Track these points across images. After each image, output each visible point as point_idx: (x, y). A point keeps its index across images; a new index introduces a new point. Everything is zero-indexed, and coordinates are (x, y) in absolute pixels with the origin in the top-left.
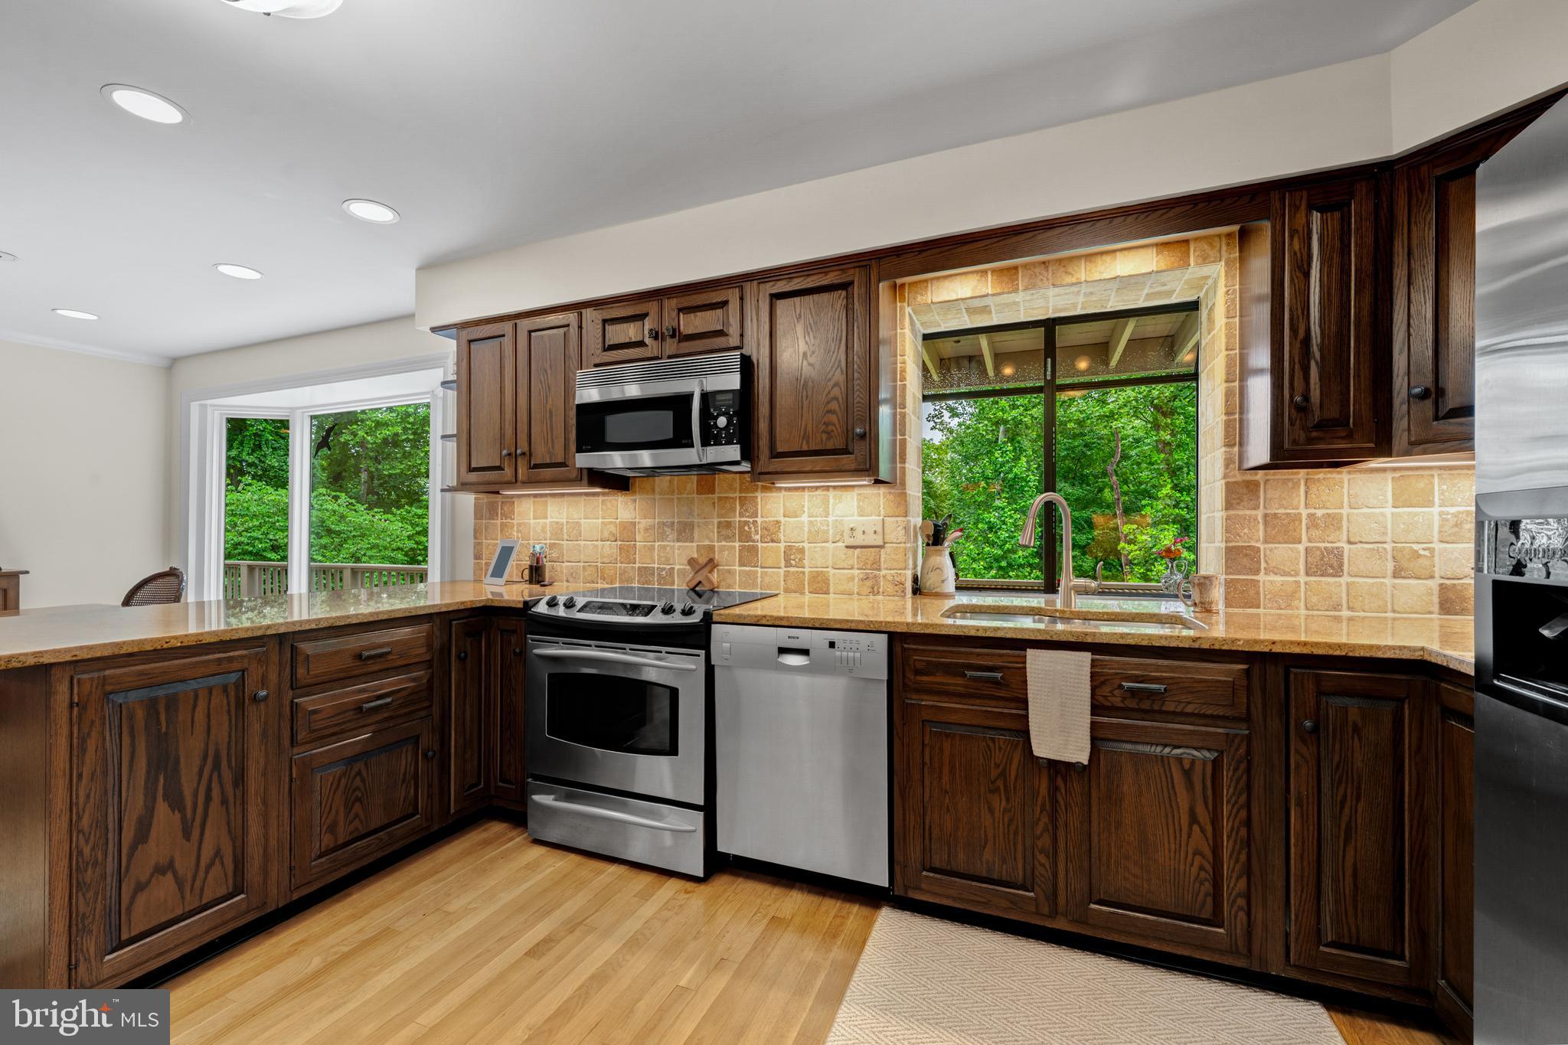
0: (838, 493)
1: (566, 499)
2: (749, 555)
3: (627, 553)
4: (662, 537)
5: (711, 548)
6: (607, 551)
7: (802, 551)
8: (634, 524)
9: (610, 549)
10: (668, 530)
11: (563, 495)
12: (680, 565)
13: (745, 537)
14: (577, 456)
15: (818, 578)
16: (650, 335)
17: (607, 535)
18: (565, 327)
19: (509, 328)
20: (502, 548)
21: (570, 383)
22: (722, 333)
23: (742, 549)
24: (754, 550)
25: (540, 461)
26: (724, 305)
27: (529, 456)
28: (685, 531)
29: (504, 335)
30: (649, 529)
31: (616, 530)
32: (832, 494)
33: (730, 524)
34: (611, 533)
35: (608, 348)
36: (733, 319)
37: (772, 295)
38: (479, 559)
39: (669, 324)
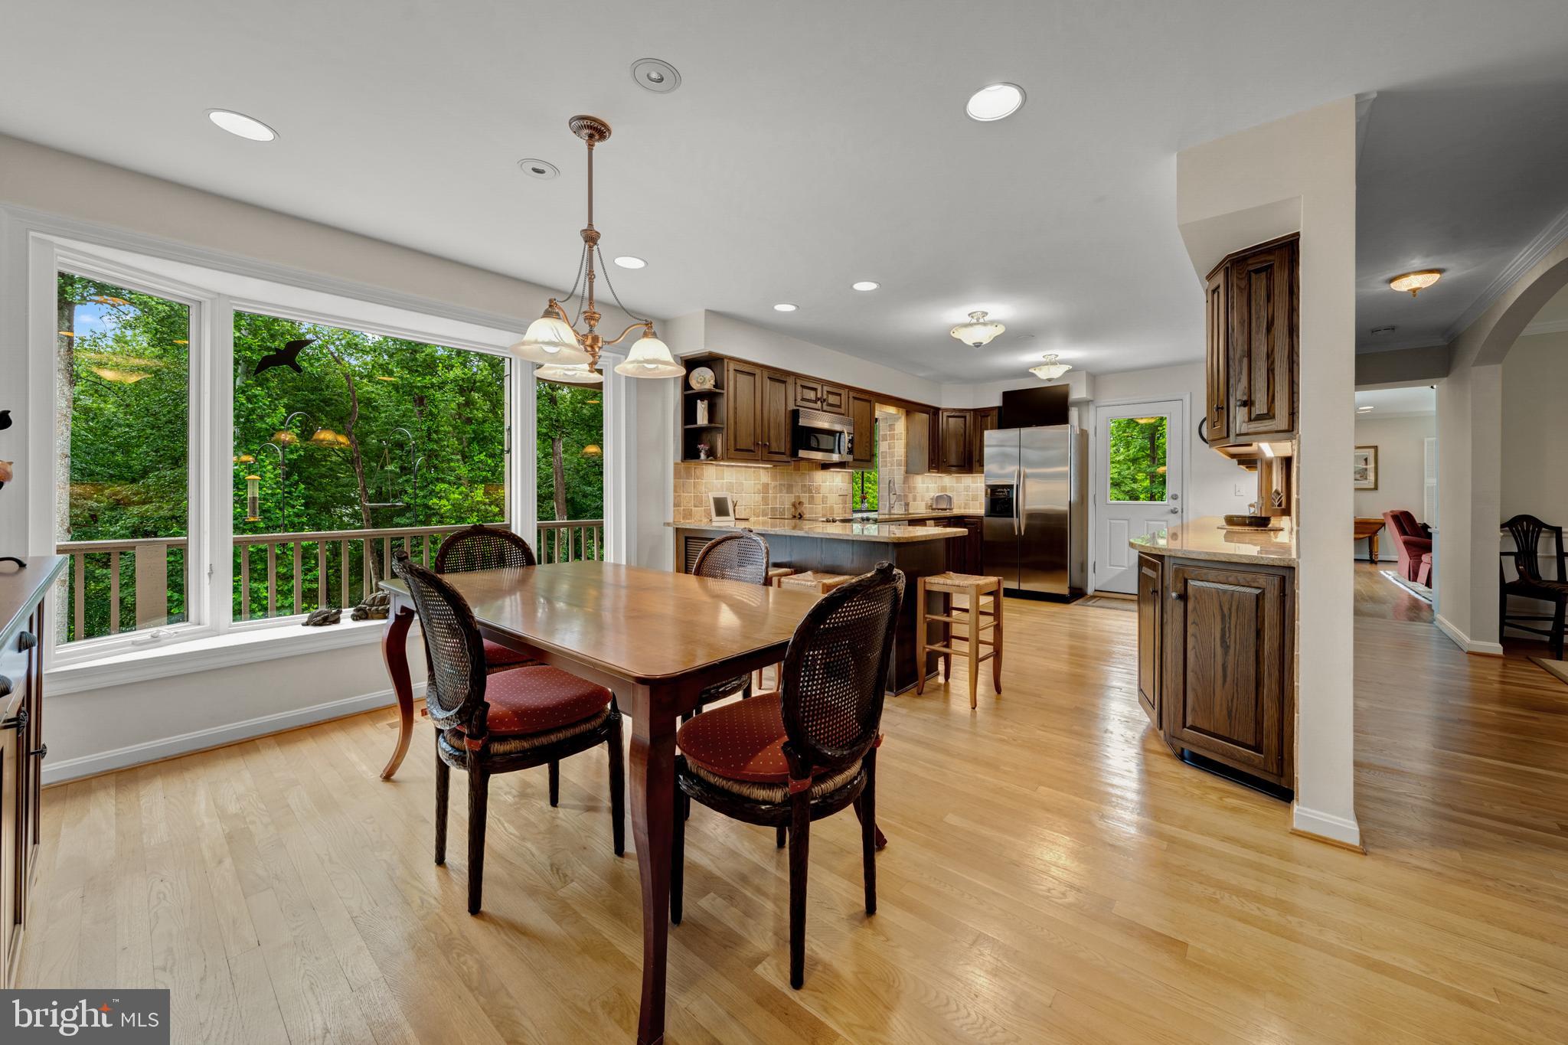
0: (837, 474)
1: (735, 468)
2: (811, 500)
3: (765, 500)
4: (781, 492)
5: (799, 497)
6: (756, 499)
7: (827, 497)
8: (768, 484)
9: (758, 497)
10: (783, 488)
11: (733, 466)
12: (788, 505)
13: (810, 491)
14: (800, 451)
15: (832, 508)
16: (819, 399)
17: (756, 490)
18: (784, 382)
19: (758, 372)
20: (714, 498)
21: (788, 412)
22: (839, 406)
23: (810, 497)
24: (812, 497)
25: (773, 450)
26: (840, 395)
27: (769, 446)
28: (790, 488)
29: (755, 374)
30: (775, 487)
31: (761, 488)
32: (835, 473)
33: (805, 485)
34: (758, 489)
35: (803, 399)
36: (843, 402)
37: (854, 397)
38: (679, 506)
39: (825, 397)
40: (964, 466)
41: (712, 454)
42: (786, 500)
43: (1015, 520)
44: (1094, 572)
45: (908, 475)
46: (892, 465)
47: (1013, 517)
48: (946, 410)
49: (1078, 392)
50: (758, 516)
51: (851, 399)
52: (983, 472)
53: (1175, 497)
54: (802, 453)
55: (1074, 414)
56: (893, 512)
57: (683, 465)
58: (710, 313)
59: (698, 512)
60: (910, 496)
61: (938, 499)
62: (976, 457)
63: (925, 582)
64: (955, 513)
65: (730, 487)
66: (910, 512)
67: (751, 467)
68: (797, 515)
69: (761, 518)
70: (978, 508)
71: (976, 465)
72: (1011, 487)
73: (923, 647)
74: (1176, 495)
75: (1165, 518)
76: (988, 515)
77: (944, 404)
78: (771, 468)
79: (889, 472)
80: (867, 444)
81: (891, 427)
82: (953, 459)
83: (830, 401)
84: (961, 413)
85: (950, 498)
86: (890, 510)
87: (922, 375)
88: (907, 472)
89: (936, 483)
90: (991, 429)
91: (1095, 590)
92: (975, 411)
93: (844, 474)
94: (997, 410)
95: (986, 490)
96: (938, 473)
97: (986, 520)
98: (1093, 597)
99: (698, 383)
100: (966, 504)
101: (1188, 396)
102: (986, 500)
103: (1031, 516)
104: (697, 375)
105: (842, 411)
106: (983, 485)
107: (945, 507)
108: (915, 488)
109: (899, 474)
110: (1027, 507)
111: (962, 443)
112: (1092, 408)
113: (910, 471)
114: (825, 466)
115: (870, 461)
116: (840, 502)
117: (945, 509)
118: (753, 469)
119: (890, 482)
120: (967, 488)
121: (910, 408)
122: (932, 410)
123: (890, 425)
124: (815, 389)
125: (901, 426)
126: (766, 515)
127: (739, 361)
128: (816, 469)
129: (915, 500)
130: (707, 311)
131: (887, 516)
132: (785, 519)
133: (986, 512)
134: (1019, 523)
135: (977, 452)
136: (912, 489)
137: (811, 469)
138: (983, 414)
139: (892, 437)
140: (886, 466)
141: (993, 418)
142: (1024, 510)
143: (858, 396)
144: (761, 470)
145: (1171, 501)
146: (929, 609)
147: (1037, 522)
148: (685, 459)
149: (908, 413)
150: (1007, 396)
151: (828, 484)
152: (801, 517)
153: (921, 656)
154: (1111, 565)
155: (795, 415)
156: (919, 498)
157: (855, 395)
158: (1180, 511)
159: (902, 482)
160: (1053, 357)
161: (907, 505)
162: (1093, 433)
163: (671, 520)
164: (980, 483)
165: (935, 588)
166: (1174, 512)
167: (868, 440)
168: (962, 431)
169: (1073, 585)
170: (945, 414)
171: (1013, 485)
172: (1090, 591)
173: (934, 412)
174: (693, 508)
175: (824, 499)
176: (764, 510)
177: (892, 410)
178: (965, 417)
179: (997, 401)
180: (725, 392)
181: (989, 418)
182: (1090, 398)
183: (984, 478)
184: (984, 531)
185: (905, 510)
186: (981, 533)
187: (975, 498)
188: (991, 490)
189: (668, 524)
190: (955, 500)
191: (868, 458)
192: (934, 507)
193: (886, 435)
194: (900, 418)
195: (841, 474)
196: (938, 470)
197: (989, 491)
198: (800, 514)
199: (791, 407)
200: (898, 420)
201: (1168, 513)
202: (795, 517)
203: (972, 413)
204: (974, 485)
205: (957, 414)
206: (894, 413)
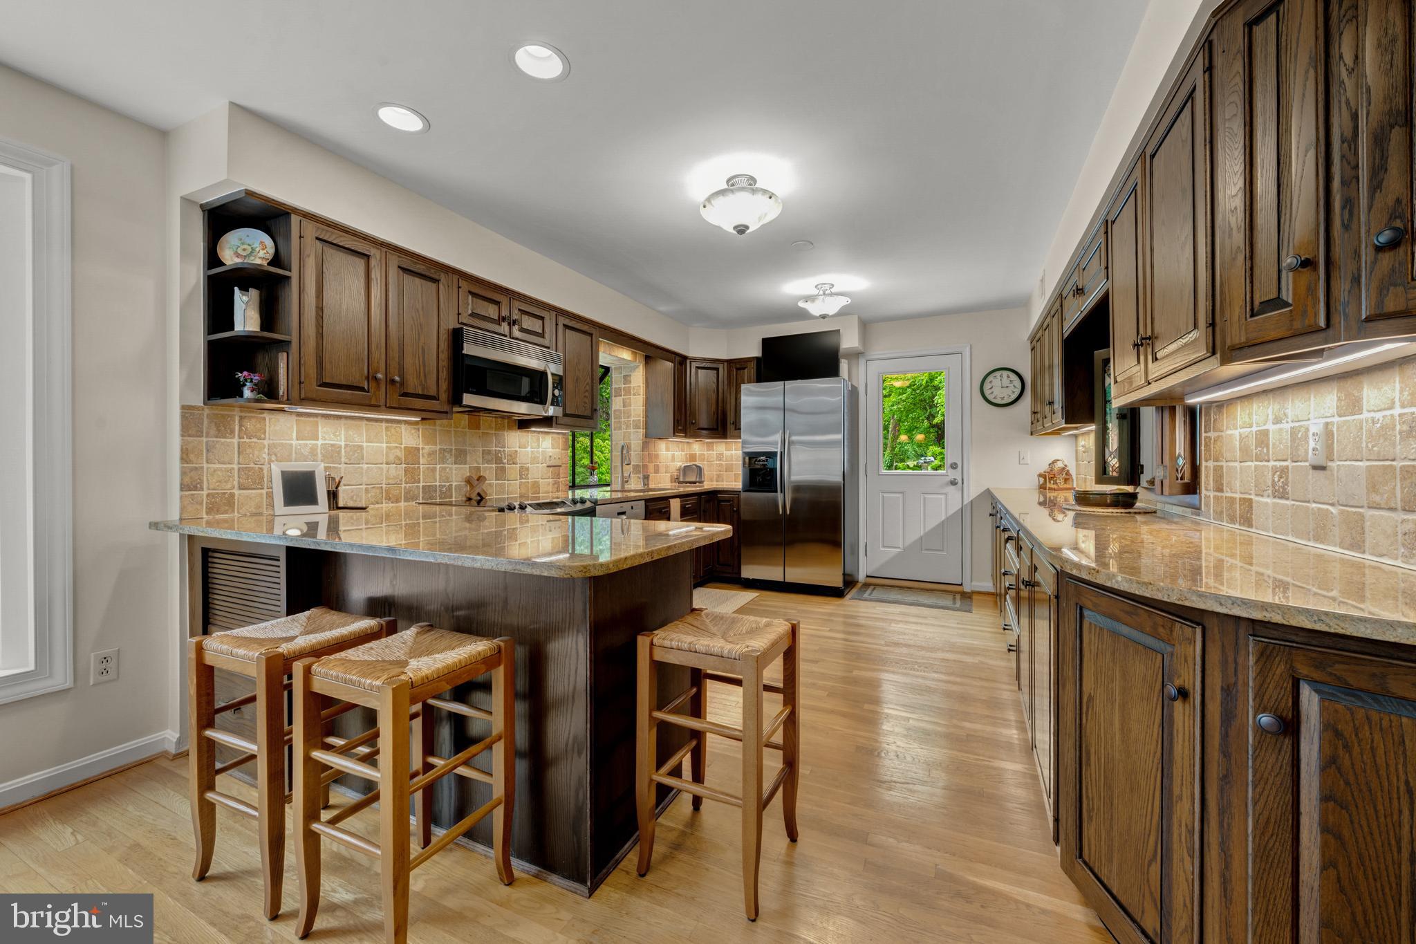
0: (544, 436)
1: (343, 421)
2: (501, 473)
3: (411, 475)
4: (443, 461)
5: (478, 469)
6: (393, 472)
7: (527, 469)
8: (417, 449)
9: (397, 471)
10: (447, 455)
11: (340, 417)
12: (457, 482)
13: (499, 460)
14: (465, 395)
15: (536, 485)
16: (504, 319)
17: (392, 458)
18: (436, 281)
19: (374, 252)
20: (283, 473)
21: (442, 331)
22: (542, 335)
23: (497, 468)
24: (503, 469)
25: (410, 390)
26: (542, 318)
27: (402, 384)
28: (460, 456)
29: (368, 256)
30: (432, 454)
31: (401, 454)
32: (541, 436)
33: (489, 452)
34: (397, 457)
35: (473, 315)
36: (547, 329)
37: (564, 325)
38: (195, 488)
39: (515, 317)
40: (717, 429)
41: (269, 391)
42: (456, 474)
43: (779, 496)
44: (866, 555)
45: (648, 440)
46: (628, 427)
47: (776, 491)
48: (695, 359)
49: (849, 341)
50: (397, 501)
51: (560, 328)
52: (739, 437)
53: (954, 466)
54: (469, 399)
55: (844, 366)
56: (627, 487)
57: (207, 411)
58: (240, 111)
59: (248, 498)
60: (651, 467)
61: (686, 469)
62: (731, 418)
63: (652, 644)
64: (706, 487)
65: (332, 453)
66: (652, 486)
67: (381, 420)
68: (474, 496)
69: (402, 504)
70: (734, 481)
71: (730, 427)
72: (775, 454)
73: (647, 773)
74: (955, 464)
75: (944, 491)
76: (746, 490)
77: (694, 351)
78: (416, 423)
79: (624, 437)
80: (587, 394)
81: (627, 379)
82: (703, 420)
83: (525, 326)
84: (712, 365)
85: (699, 469)
86: (623, 486)
87: (663, 308)
88: (647, 436)
89: (683, 451)
90: (748, 382)
91: (867, 576)
92: (729, 362)
93: (555, 436)
94: (755, 362)
95: (744, 459)
96: (685, 437)
97: (743, 495)
98: (866, 585)
99: (238, 255)
100: (719, 476)
101: (968, 349)
102: (743, 471)
103: (798, 488)
104: (238, 243)
105: (546, 342)
106: (740, 453)
107: (693, 480)
108: (657, 456)
109: (636, 438)
110: (794, 478)
111: (714, 401)
112: (862, 362)
113: (651, 435)
114: (524, 424)
115: (591, 418)
116: (550, 474)
117: (695, 483)
118: (384, 425)
119: (623, 447)
120: (720, 457)
121: (650, 353)
122: (678, 359)
123: (625, 377)
124: (497, 303)
125: (638, 377)
126: (414, 498)
127: (329, 226)
128: (510, 428)
129: (657, 471)
130: (232, 104)
131: (619, 495)
132: (450, 504)
133: (743, 488)
134: (783, 500)
135: (733, 414)
136: (652, 457)
137: (500, 428)
138: (738, 366)
139: (628, 391)
140: (620, 428)
141: (751, 370)
142: (790, 482)
143: (571, 324)
144: (403, 427)
145: (951, 471)
146: (661, 702)
147: (806, 496)
148: (209, 399)
149: (648, 359)
150: (768, 343)
151: (529, 449)
152: (481, 499)
153: (645, 795)
154: (884, 547)
155: (457, 337)
156: (662, 469)
157: (567, 322)
158: (960, 482)
159: (640, 448)
160: (828, 287)
161: (646, 478)
162: (864, 391)
163: (174, 515)
164: (735, 450)
165: (672, 658)
166: (953, 483)
167: (588, 388)
168: (714, 386)
169: (847, 572)
170: (694, 365)
171: (776, 452)
172: (861, 577)
173: (681, 361)
174: (236, 492)
175: (524, 472)
176: (408, 492)
177: (625, 354)
178: (717, 369)
179: (755, 351)
180: (294, 274)
181: (746, 370)
182: (861, 348)
183: (740, 445)
184: (742, 507)
185: (644, 485)
186: (738, 511)
187: (729, 469)
188: (750, 459)
189: (168, 527)
190: (706, 472)
191: (588, 413)
192: (681, 480)
193: (620, 388)
194: (638, 367)
195: (550, 436)
196: (686, 434)
197: (747, 459)
198: (479, 494)
199: (453, 324)
200: (635, 369)
201: (947, 484)
202: (470, 499)
203: (726, 364)
204: (728, 453)
205: (708, 365)
206: (629, 358)
